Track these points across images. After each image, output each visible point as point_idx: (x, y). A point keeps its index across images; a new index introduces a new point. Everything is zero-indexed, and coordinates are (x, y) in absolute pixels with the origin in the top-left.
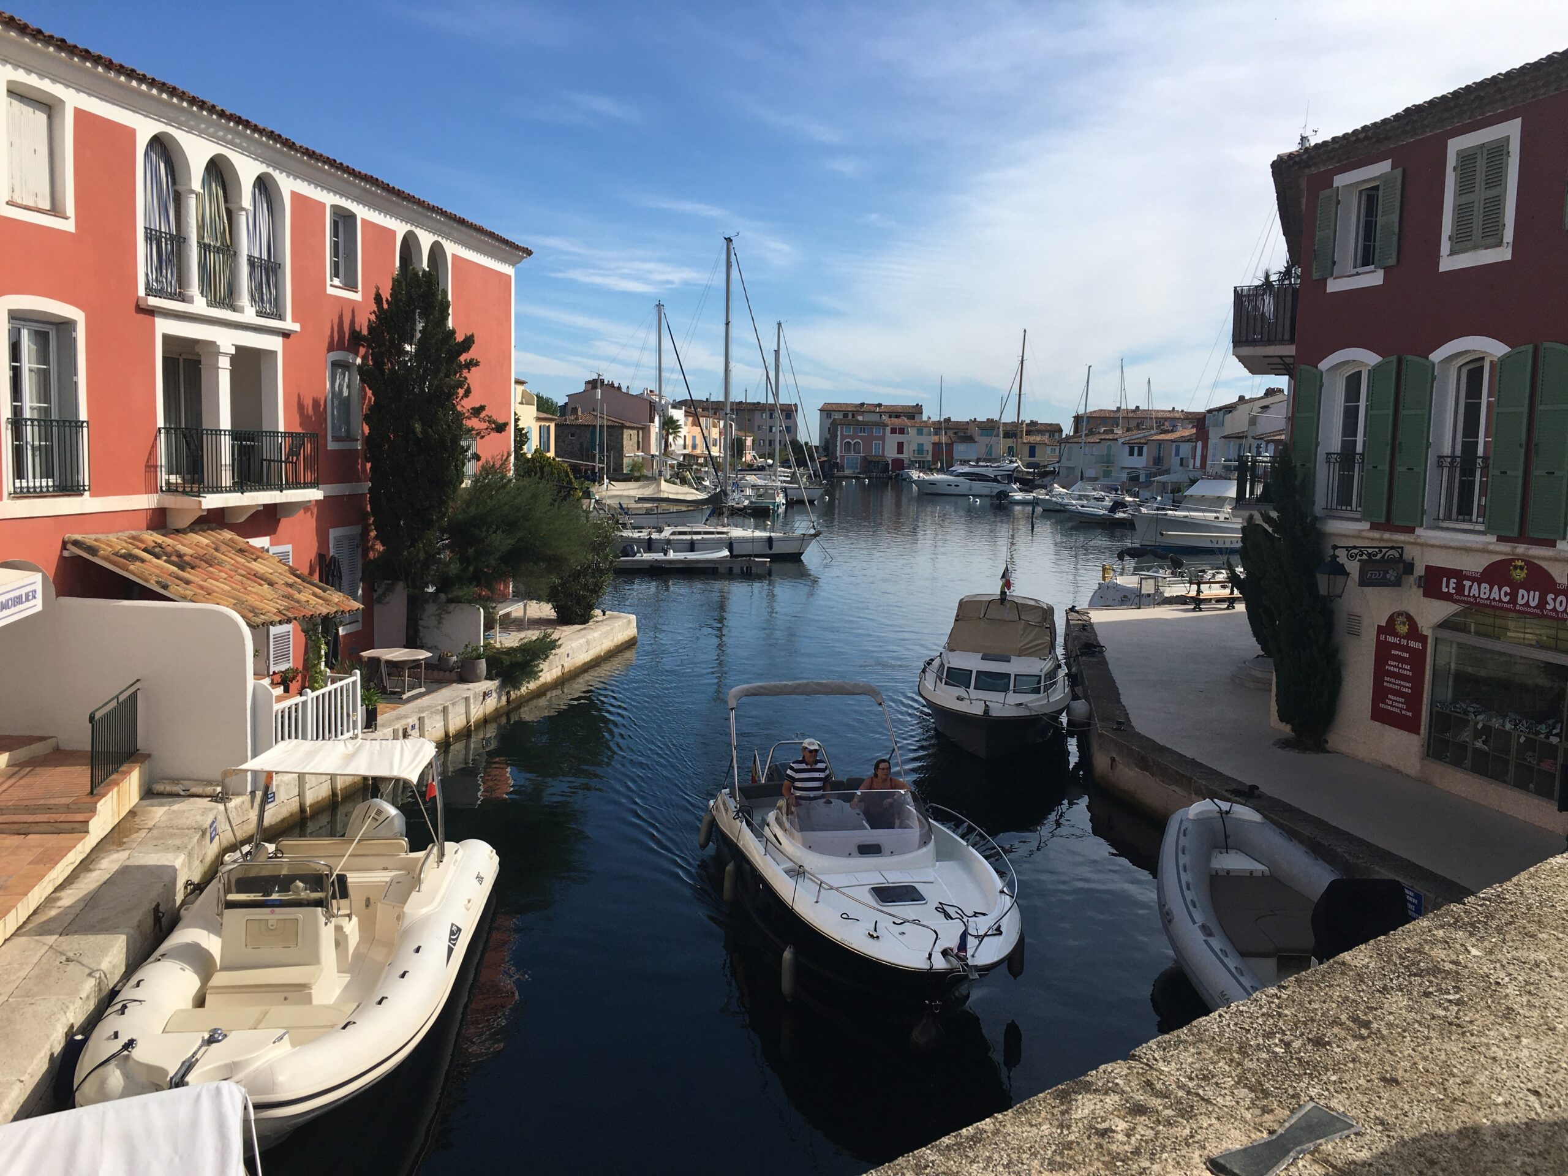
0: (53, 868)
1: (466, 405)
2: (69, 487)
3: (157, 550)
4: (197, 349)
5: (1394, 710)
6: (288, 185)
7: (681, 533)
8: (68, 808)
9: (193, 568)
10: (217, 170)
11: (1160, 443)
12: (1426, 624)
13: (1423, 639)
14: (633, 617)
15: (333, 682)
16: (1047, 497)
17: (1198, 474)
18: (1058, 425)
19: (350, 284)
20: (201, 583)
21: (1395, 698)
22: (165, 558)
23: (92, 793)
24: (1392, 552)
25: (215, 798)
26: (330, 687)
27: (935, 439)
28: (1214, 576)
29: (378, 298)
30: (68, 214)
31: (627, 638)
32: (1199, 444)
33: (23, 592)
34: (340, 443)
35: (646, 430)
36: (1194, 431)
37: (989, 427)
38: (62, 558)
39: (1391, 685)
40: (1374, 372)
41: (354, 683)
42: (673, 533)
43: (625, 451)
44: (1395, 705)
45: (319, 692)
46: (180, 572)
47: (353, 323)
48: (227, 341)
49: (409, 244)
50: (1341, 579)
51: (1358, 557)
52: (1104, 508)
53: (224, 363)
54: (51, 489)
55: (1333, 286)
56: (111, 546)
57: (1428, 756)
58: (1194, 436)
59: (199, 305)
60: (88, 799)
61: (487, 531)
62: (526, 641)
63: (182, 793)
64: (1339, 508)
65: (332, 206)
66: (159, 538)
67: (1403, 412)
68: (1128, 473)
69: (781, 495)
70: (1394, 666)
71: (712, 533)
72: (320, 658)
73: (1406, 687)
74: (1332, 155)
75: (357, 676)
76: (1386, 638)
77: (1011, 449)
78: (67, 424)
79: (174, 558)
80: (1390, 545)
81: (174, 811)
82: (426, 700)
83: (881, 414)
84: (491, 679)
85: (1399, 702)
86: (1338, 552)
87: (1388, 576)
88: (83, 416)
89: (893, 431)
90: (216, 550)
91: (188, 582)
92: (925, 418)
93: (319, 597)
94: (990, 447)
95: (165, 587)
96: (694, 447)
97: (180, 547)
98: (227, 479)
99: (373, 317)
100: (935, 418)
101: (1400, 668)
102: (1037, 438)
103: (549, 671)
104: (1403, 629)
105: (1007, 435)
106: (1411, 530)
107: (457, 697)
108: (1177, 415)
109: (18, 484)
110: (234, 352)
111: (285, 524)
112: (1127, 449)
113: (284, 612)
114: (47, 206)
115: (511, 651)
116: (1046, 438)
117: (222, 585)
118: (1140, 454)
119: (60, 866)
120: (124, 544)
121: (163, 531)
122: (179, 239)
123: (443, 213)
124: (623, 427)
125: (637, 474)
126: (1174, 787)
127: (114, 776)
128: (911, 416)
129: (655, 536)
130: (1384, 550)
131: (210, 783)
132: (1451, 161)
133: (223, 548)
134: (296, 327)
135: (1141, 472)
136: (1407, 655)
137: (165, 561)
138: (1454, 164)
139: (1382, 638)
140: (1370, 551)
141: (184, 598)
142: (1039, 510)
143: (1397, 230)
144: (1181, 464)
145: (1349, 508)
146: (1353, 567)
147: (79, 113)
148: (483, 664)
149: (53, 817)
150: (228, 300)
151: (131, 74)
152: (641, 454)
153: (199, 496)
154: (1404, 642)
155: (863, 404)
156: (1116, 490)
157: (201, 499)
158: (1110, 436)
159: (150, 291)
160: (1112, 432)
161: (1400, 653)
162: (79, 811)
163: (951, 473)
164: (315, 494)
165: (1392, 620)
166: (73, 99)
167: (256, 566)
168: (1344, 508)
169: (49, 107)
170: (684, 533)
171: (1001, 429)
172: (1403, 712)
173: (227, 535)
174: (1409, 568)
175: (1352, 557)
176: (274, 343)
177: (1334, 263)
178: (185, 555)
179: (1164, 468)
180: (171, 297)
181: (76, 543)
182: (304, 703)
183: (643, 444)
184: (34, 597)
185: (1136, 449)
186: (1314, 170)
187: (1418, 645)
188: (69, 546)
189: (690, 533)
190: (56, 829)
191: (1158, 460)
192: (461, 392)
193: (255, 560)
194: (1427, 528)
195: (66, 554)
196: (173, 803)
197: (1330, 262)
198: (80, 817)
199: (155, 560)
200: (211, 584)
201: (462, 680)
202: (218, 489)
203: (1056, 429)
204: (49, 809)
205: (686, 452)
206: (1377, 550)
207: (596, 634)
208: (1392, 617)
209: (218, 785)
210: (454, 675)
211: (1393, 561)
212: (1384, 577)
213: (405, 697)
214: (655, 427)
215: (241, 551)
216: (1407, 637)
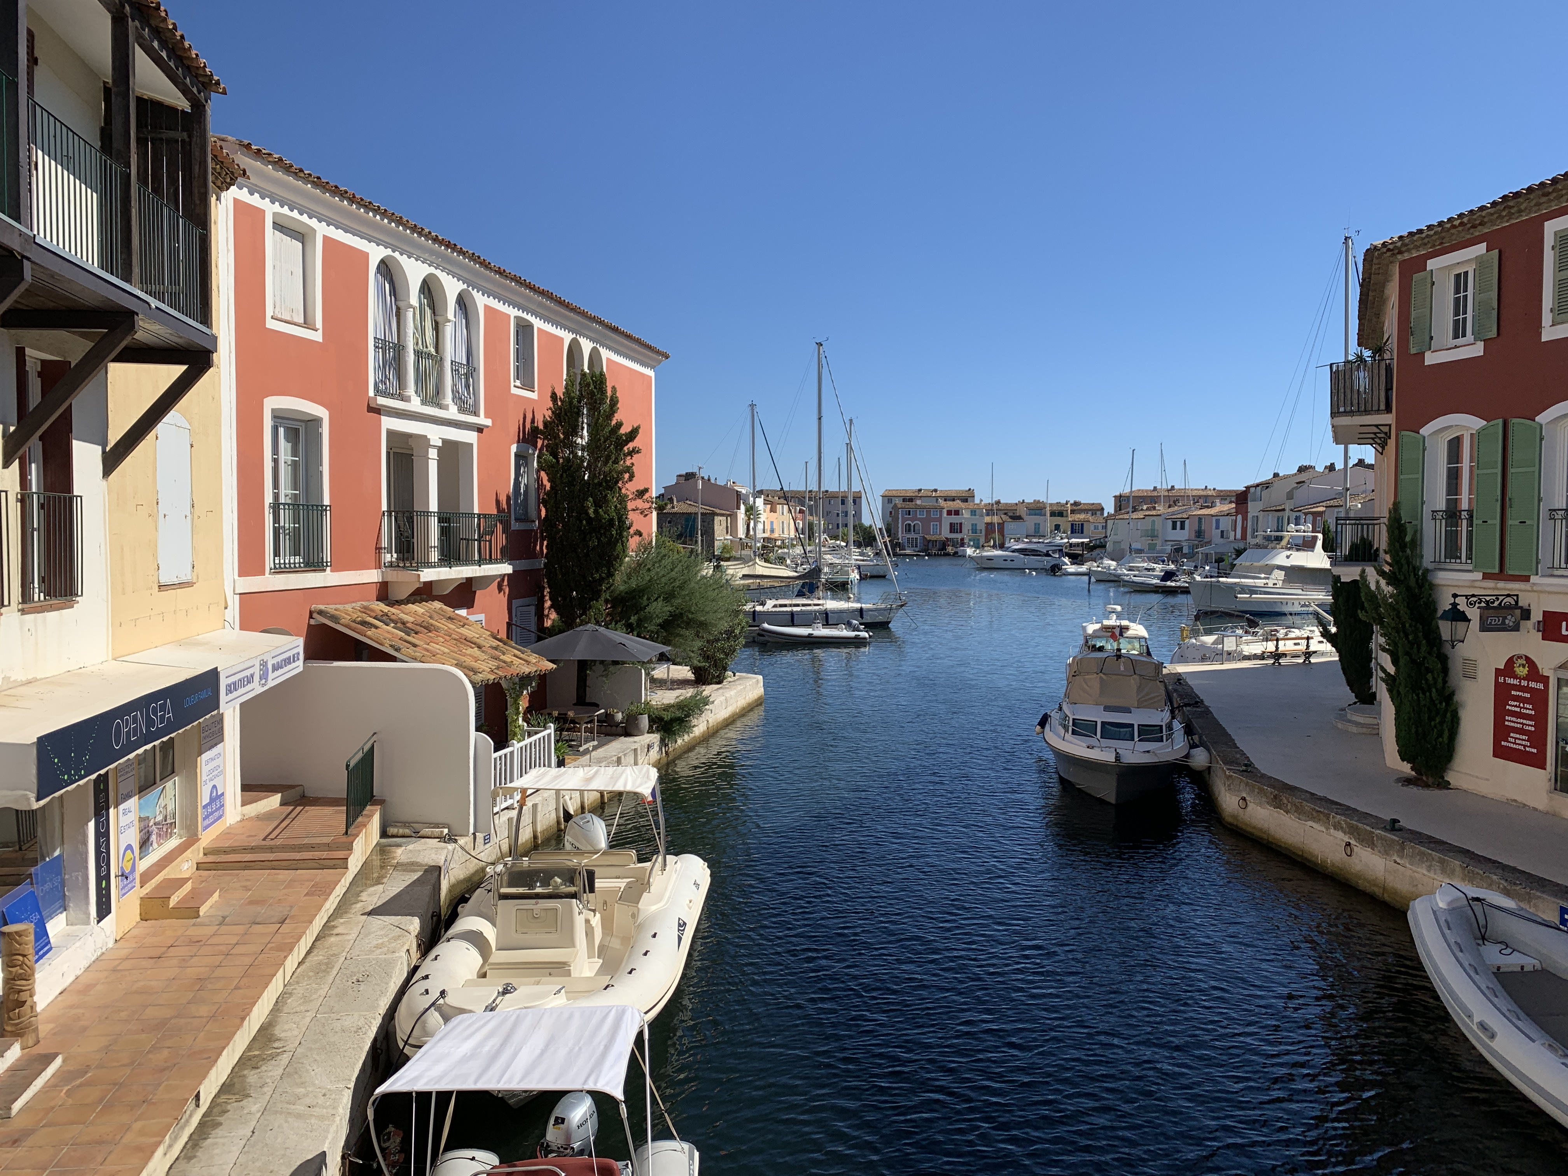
0: (327, 899)
1: (629, 488)
2: (314, 564)
3: (384, 618)
4: (411, 442)
5: (1517, 747)
6: (481, 301)
7: (781, 606)
8: (328, 847)
9: (416, 633)
10: (429, 288)
11: (1200, 518)
12: (1546, 668)
13: (1545, 680)
14: (760, 677)
15: (529, 736)
16: (1100, 569)
17: (1241, 545)
18: (1100, 504)
19: (528, 385)
20: (425, 646)
21: (1518, 736)
22: (392, 625)
23: (346, 833)
24: (1508, 599)
25: (441, 838)
26: (527, 741)
27: (988, 519)
28: (1286, 634)
29: (554, 397)
30: (317, 327)
31: (756, 697)
32: (1240, 517)
33: (290, 654)
34: (523, 524)
35: (733, 517)
36: (1233, 505)
37: (1037, 509)
38: (309, 625)
39: (1512, 724)
40: (1478, 437)
41: (549, 735)
42: (775, 606)
43: (716, 535)
44: (1518, 742)
45: (522, 744)
46: (407, 637)
47: (533, 421)
48: (436, 434)
49: (574, 350)
50: (1461, 625)
51: (1477, 605)
52: (1155, 577)
53: (433, 454)
54: (302, 565)
55: (1430, 359)
56: (349, 615)
57: (1556, 789)
58: (1234, 510)
59: (415, 404)
60: (344, 839)
61: (648, 599)
62: (682, 698)
63: (413, 835)
64: (1448, 560)
65: (515, 317)
66: (386, 609)
67: (1511, 470)
68: (1172, 546)
69: (856, 571)
70: (1516, 706)
71: (810, 605)
72: (518, 713)
73: (1529, 725)
74: (1426, 241)
75: (551, 729)
76: (1505, 680)
77: (1057, 527)
78: (315, 508)
79: (399, 625)
80: (1506, 593)
81: (411, 851)
82: (600, 752)
83: (937, 498)
84: (652, 732)
85: (1523, 740)
86: (1458, 600)
87: (1507, 622)
88: (326, 501)
89: (949, 513)
90: (431, 617)
91: (415, 646)
92: (977, 501)
93: (520, 658)
94: (1037, 526)
95: (398, 650)
96: (772, 531)
97: (402, 616)
98: (434, 556)
99: (550, 412)
100: (985, 501)
101: (1521, 708)
102: (1082, 516)
103: (700, 726)
104: (1522, 671)
105: (1053, 514)
106: (1527, 579)
107: (627, 748)
108: (1210, 493)
109: (277, 561)
110: (440, 445)
111: (480, 596)
112: (1170, 524)
113: (496, 671)
114: (301, 321)
115: (667, 708)
116: (1089, 516)
117: (443, 648)
118: (1182, 528)
119: (332, 897)
120: (360, 614)
121: (386, 602)
122: (399, 349)
123: (601, 323)
124: (714, 514)
125: (727, 555)
126: (1310, 823)
127: (360, 819)
128: (965, 500)
129: (759, 608)
130: (1501, 598)
131: (437, 826)
132: (1549, 241)
133: (436, 616)
134: (488, 422)
135: (1184, 544)
136: (1528, 695)
137: (393, 627)
138: (1553, 244)
139: (1501, 680)
140: (1488, 598)
141: (415, 659)
142: (1093, 579)
143: (1496, 307)
144: (1222, 537)
145: (1458, 561)
146: (1473, 614)
147: (326, 238)
148: (645, 721)
149: (317, 854)
150: (434, 398)
151: (368, 206)
152: (729, 537)
153: (417, 571)
154: (1524, 683)
155: (920, 490)
156: (1163, 561)
157: (419, 573)
158: (1154, 513)
159: (377, 390)
160: (1154, 508)
161: (1520, 694)
162: (338, 849)
163: (1007, 549)
164: (506, 568)
165: (1510, 662)
166: (322, 230)
167: (463, 631)
168: (1453, 561)
169: (301, 236)
170: (785, 606)
171: (1048, 508)
172: (1527, 749)
173: (437, 605)
174: (1526, 614)
175: (1471, 604)
176: (470, 437)
177: (1431, 338)
178: (408, 622)
179: (1205, 540)
180: (392, 396)
181: (320, 612)
182: (512, 753)
183: (732, 529)
184: (298, 659)
185: (1178, 524)
186: (1406, 256)
187: (1541, 686)
188: (315, 615)
189: (791, 605)
190: (321, 865)
191: (1199, 533)
192: (627, 476)
193: (463, 626)
194: (1542, 576)
195: (312, 622)
196: (408, 843)
197: (1428, 338)
198: (340, 854)
199: (385, 626)
200: (433, 647)
201: (627, 734)
202: (429, 565)
203: (1097, 509)
204: (312, 847)
205: (766, 535)
206: (1494, 598)
207: (733, 693)
208: (1511, 659)
209: (444, 827)
210: (619, 730)
211: (1510, 607)
212: (1503, 623)
213: (581, 749)
214: (741, 514)
215: (450, 618)
216: (1527, 678)
